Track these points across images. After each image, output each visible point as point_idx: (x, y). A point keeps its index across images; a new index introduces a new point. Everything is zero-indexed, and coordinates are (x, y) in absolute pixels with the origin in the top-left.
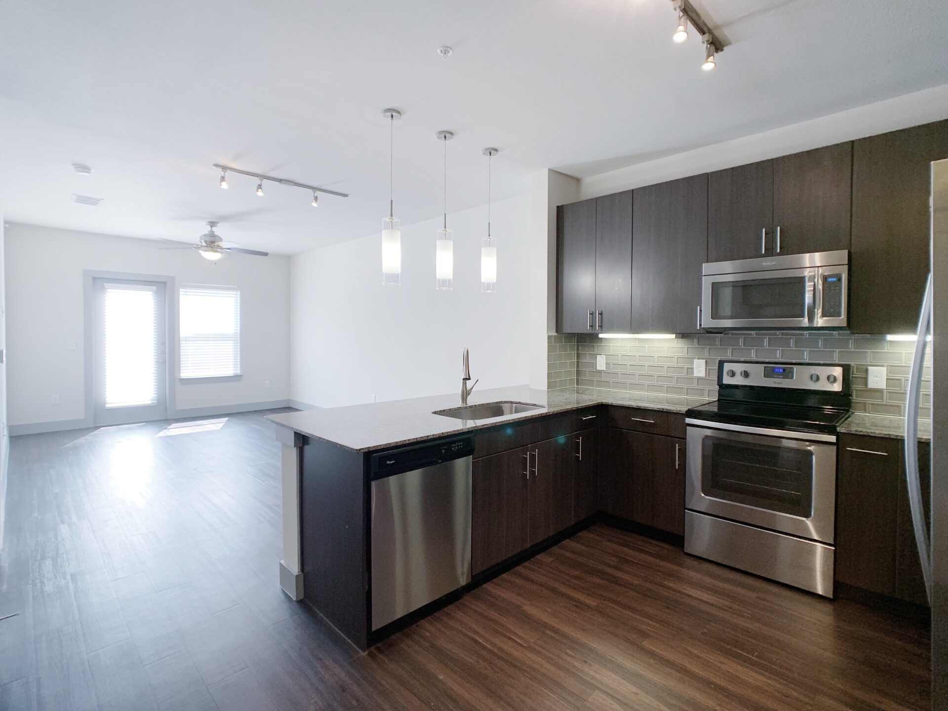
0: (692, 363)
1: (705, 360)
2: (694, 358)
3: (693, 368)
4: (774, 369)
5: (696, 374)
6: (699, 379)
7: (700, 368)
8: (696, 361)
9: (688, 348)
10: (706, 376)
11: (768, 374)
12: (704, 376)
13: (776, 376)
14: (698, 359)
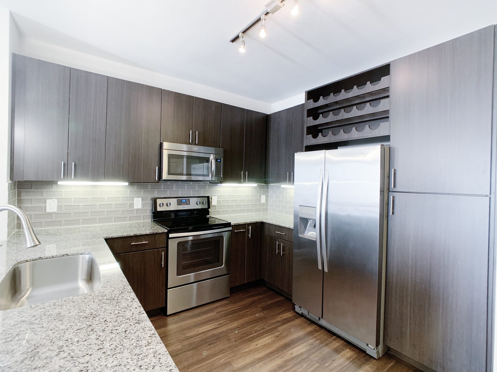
0: (133, 200)
1: (141, 198)
2: (134, 197)
3: (134, 204)
4: (181, 200)
5: (135, 207)
6: (137, 210)
7: (138, 203)
8: (135, 199)
9: (130, 191)
10: (142, 207)
11: (179, 203)
12: (141, 208)
13: (182, 204)
14: (137, 197)
